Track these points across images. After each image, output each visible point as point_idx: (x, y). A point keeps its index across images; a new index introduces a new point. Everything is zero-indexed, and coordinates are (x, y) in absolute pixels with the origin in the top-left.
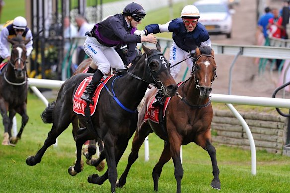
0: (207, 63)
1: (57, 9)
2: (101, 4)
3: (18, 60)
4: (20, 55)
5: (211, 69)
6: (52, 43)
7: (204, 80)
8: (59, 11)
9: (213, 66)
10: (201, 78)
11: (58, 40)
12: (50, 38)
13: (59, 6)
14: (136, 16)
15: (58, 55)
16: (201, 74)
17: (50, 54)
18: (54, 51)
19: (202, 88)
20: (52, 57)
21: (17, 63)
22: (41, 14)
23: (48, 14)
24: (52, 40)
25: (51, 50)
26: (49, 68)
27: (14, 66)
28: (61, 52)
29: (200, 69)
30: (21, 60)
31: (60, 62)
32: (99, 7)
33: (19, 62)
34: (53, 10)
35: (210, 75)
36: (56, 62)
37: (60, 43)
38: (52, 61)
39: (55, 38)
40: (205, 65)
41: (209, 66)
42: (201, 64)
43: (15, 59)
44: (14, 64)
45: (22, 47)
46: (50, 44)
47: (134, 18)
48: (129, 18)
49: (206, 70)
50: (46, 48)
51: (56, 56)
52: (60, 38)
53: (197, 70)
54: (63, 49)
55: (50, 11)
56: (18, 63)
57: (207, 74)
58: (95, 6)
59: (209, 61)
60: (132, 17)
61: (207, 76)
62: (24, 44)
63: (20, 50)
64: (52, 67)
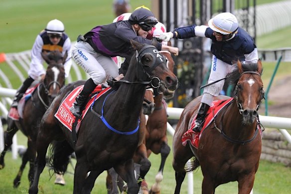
0: (251, 82)
1: (194, 12)
2: (255, 5)
3: (53, 84)
4: (56, 78)
5: (257, 88)
6: (188, 58)
7: (248, 102)
8: (198, 15)
9: (259, 85)
10: (244, 100)
11: (196, 54)
12: (185, 51)
13: (198, 8)
14: (144, 24)
15: (195, 74)
16: (244, 95)
17: (185, 73)
18: (190, 68)
19: (246, 112)
20: (187, 77)
21: (51, 87)
22: (172, 20)
23: (182, 18)
24: (188, 54)
25: (186, 68)
26: (184, 93)
27: (48, 91)
28: (199, 71)
29: (242, 89)
30: (57, 84)
31: (199, 84)
32: (251, 10)
33: (55, 86)
34: (188, 14)
35: (256, 95)
36: (193, 84)
37: (198, 58)
38: (186, 82)
39: (192, 51)
40: (249, 84)
41: (253, 85)
42: (244, 83)
43: (49, 82)
44: (49, 89)
45: (58, 67)
46: (185, 60)
47: (141, 26)
48: (136, 26)
49: (250, 90)
50: (180, 66)
51: (192, 75)
52: (199, 51)
53: (239, 90)
54: (202, 67)
55: (185, 15)
56: (53, 88)
57: (252, 94)
58: (246, 8)
59: (254, 79)
60: (139, 25)
61: (251, 97)
62: (62, 64)
63: (56, 71)
64: (187, 91)
